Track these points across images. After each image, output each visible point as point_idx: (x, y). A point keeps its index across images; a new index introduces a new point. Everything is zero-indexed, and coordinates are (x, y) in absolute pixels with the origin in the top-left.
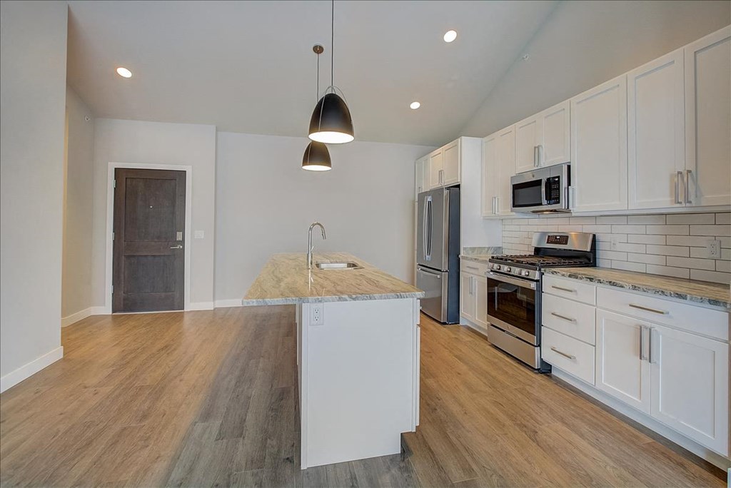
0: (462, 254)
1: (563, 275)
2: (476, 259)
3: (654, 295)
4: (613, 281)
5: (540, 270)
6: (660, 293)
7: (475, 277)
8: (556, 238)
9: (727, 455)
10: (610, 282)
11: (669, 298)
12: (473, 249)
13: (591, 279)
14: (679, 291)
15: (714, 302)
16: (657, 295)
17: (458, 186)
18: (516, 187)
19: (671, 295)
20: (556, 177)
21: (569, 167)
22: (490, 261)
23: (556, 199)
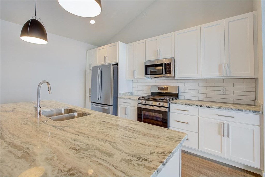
0: (119, 96)
1: (182, 104)
2: (129, 99)
3: (228, 111)
4: (208, 106)
5: (169, 102)
6: (231, 109)
7: (129, 107)
8: (162, 88)
9: (260, 168)
10: (207, 106)
11: (235, 111)
12: (123, 94)
13: (197, 105)
14: (240, 108)
15: (255, 112)
16: (230, 110)
17: (117, 64)
18: (147, 67)
19: (236, 110)
20: (169, 63)
21: (174, 59)
22: (139, 99)
23: (169, 72)
